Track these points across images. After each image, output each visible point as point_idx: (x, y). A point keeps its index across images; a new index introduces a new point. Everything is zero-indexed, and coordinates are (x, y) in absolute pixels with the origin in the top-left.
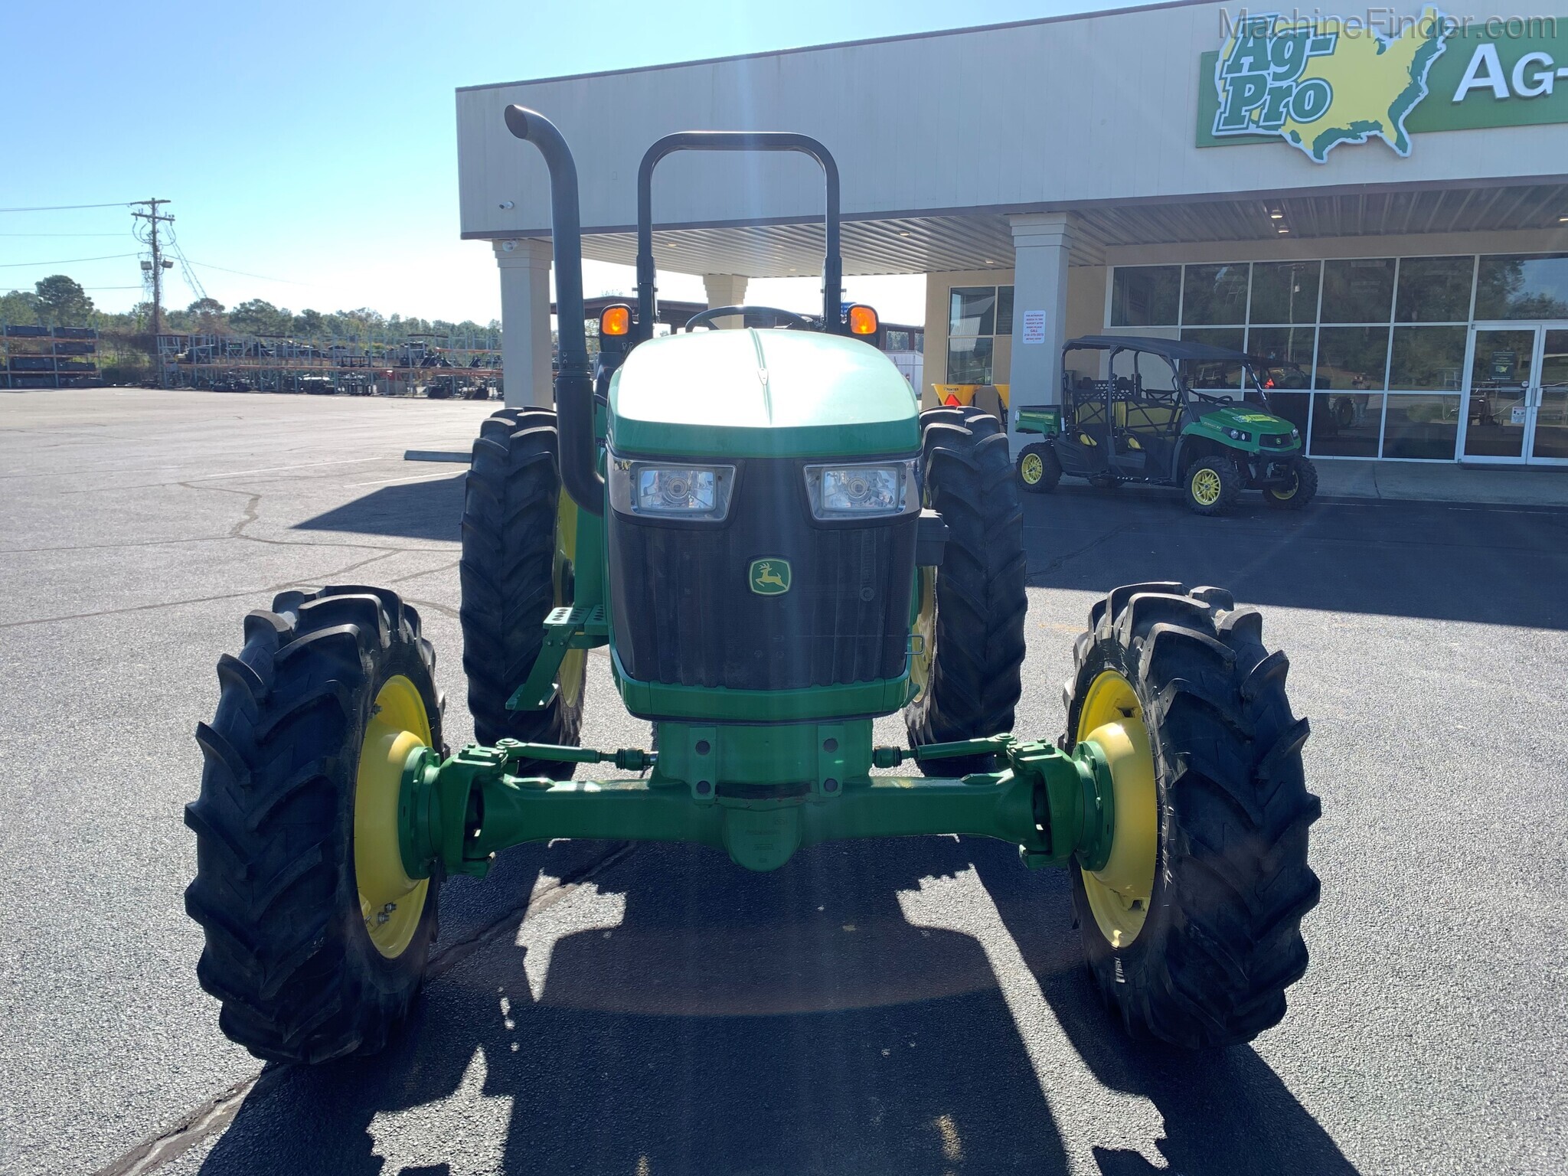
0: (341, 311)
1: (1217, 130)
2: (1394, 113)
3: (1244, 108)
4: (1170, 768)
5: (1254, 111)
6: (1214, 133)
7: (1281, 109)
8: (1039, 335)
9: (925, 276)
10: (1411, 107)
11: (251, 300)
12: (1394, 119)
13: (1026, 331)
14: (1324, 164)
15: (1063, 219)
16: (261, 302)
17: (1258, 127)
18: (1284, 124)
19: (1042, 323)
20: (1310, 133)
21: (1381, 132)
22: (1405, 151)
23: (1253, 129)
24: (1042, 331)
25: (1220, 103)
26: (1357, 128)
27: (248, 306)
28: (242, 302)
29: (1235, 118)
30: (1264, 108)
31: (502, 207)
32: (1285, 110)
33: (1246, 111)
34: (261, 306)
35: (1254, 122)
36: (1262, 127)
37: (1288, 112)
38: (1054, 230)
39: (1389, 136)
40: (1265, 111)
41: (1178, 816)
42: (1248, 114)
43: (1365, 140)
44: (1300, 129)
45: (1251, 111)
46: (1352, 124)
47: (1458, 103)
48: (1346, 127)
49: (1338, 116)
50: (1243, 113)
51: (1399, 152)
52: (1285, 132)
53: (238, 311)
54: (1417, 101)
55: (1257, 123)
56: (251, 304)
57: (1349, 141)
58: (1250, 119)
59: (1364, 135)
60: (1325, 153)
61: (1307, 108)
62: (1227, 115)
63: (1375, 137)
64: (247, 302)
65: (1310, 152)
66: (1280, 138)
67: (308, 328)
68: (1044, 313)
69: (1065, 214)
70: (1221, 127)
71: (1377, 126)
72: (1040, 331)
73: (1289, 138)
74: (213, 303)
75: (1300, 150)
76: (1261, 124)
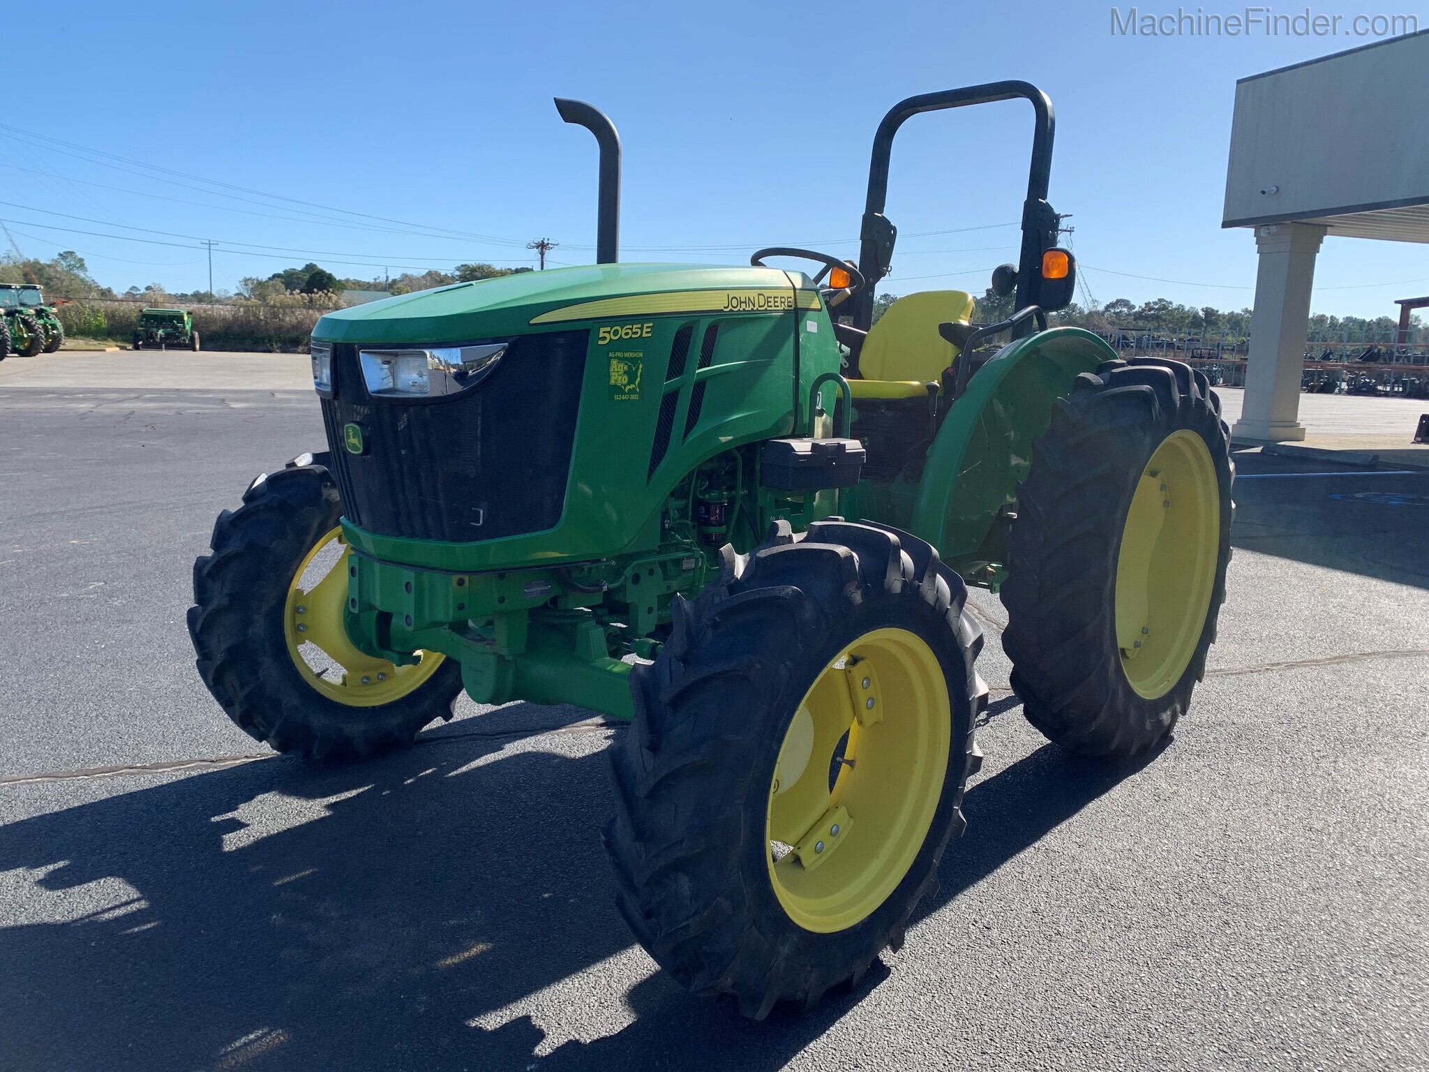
0: (1246, 309)
11: (1156, 300)
16: (1165, 301)
27: (1152, 305)
28: (1147, 302)
31: (1263, 193)
34: (1164, 305)
53: (1143, 309)
56: (1155, 303)
64: (1151, 302)
67: (1204, 324)
74: (1125, 303)
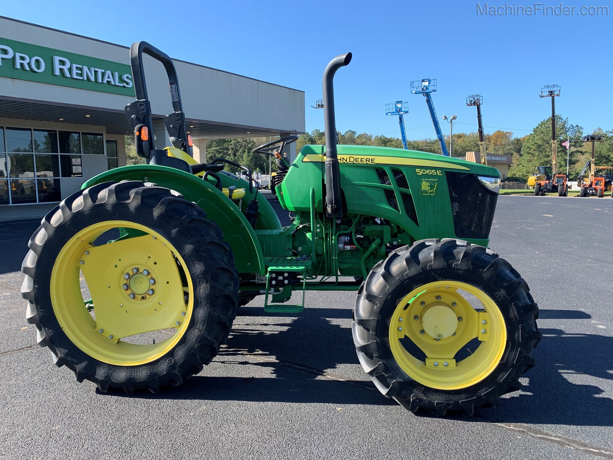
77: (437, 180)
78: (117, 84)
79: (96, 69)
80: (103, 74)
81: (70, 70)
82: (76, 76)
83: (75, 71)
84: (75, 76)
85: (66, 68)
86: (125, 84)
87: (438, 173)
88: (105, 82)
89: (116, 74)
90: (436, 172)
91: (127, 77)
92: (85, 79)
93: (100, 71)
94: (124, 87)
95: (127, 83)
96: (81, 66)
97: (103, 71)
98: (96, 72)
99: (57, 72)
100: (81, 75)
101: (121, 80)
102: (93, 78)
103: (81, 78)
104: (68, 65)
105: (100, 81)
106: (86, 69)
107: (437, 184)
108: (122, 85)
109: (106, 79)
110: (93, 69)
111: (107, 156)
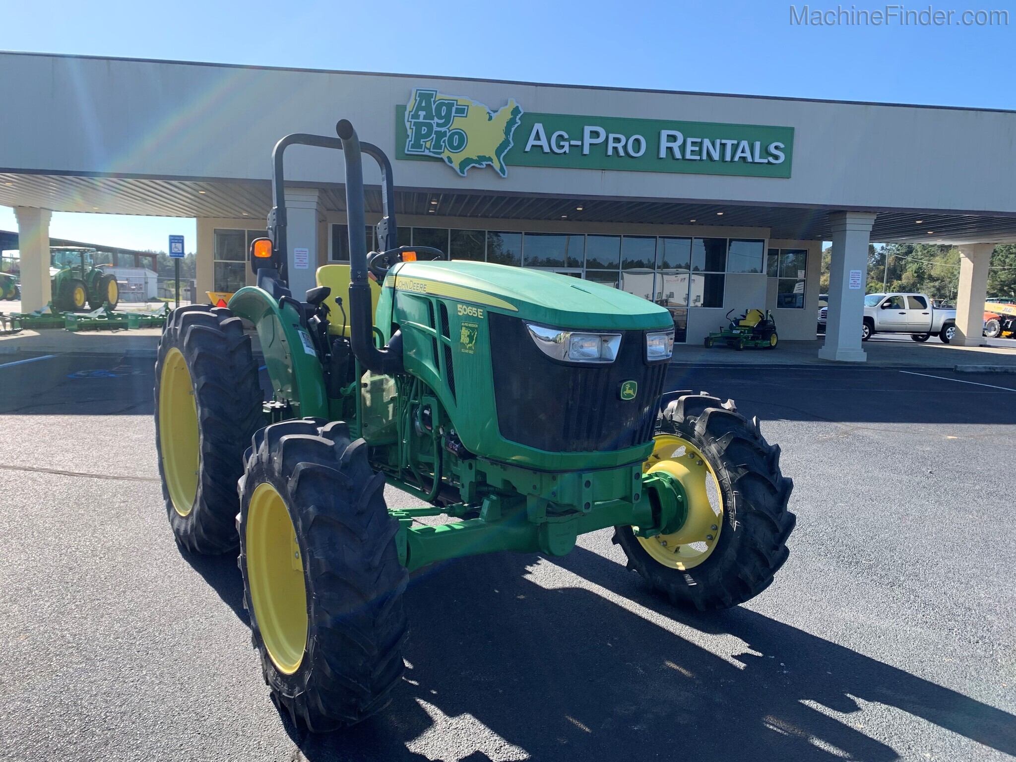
1: (408, 151)
2: (498, 152)
3: (422, 140)
4: (733, 473)
5: (427, 143)
6: (406, 152)
7: (442, 143)
8: (305, 263)
9: (195, 220)
10: (506, 151)
12: (498, 156)
13: (296, 261)
14: (464, 177)
15: (317, 193)
17: (430, 152)
18: (443, 152)
19: (306, 256)
20: (457, 158)
21: (493, 163)
22: (504, 175)
23: (427, 153)
24: (306, 261)
25: (408, 136)
26: (482, 159)
29: (417, 145)
30: (432, 142)
32: (444, 144)
33: (423, 142)
35: (427, 149)
36: (432, 152)
37: (445, 146)
38: (311, 199)
39: (496, 165)
40: (433, 143)
41: (741, 494)
42: (424, 143)
43: (485, 166)
44: (452, 155)
45: (425, 142)
46: (478, 157)
47: (527, 152)
48: (475, 158)
49: (471, 151)
50: (422, 143)
51: (502, 175)
52: (444, 156)
54: (509, 148)
55: (429, 149)
57: (477, 165)
58: (425, 147)
59: (484, 163)
60: (465, 171)
61: (455, 145)
62: (413, 142)
63: (489, 165)
65: (457, 168)
66: (442, 160)
68: (307, 250)
69: (317, 190)
70: (410, 149)
71: (490, 159)
72: (305, 261)
73: (446, 160)
75: (452, 168)
76: (431, 150)
77: (477, 326)
78: (757, 160)
79: (724, 141)
80: (735, 148)
81: (683, 148)
82: (691, 155)
83: (689, 148)
84: (688, 156)
85: (676, 146)
86: (771, 159)
87: (479, 313)
88: (736, 159)
89: (758, 145)
90: (477, 311)
91: (776, 148)
92: (705, 157)
93: (729, 143)
94: (769, 163)
95: (776, 157)
96: (699, 140)
97: (735, 142)
98: (723, 145)
99: (663, 154)
100: (700, 153)
101: (766, 152)
102: (716, 156)
103: (698, 158)
104: (680, 141)
105: (728, 158)
106: (707, 143)
107: (476, 333)
108: (766, 161)
109: (739, 154)
110: (718, 142)
111: (767, 276)
